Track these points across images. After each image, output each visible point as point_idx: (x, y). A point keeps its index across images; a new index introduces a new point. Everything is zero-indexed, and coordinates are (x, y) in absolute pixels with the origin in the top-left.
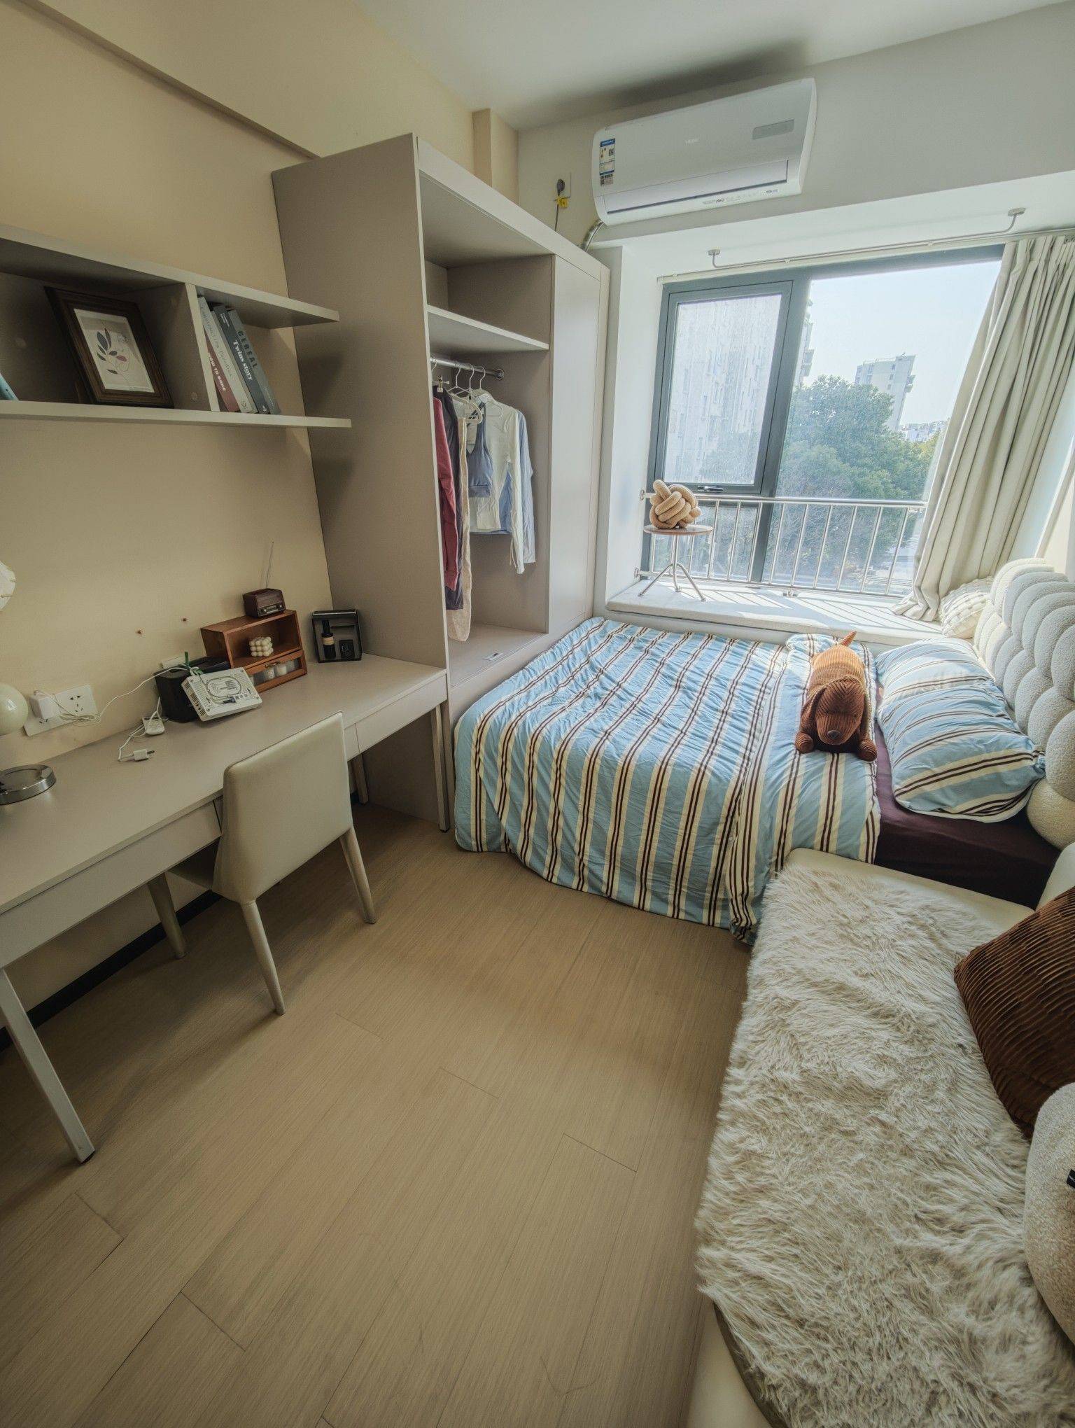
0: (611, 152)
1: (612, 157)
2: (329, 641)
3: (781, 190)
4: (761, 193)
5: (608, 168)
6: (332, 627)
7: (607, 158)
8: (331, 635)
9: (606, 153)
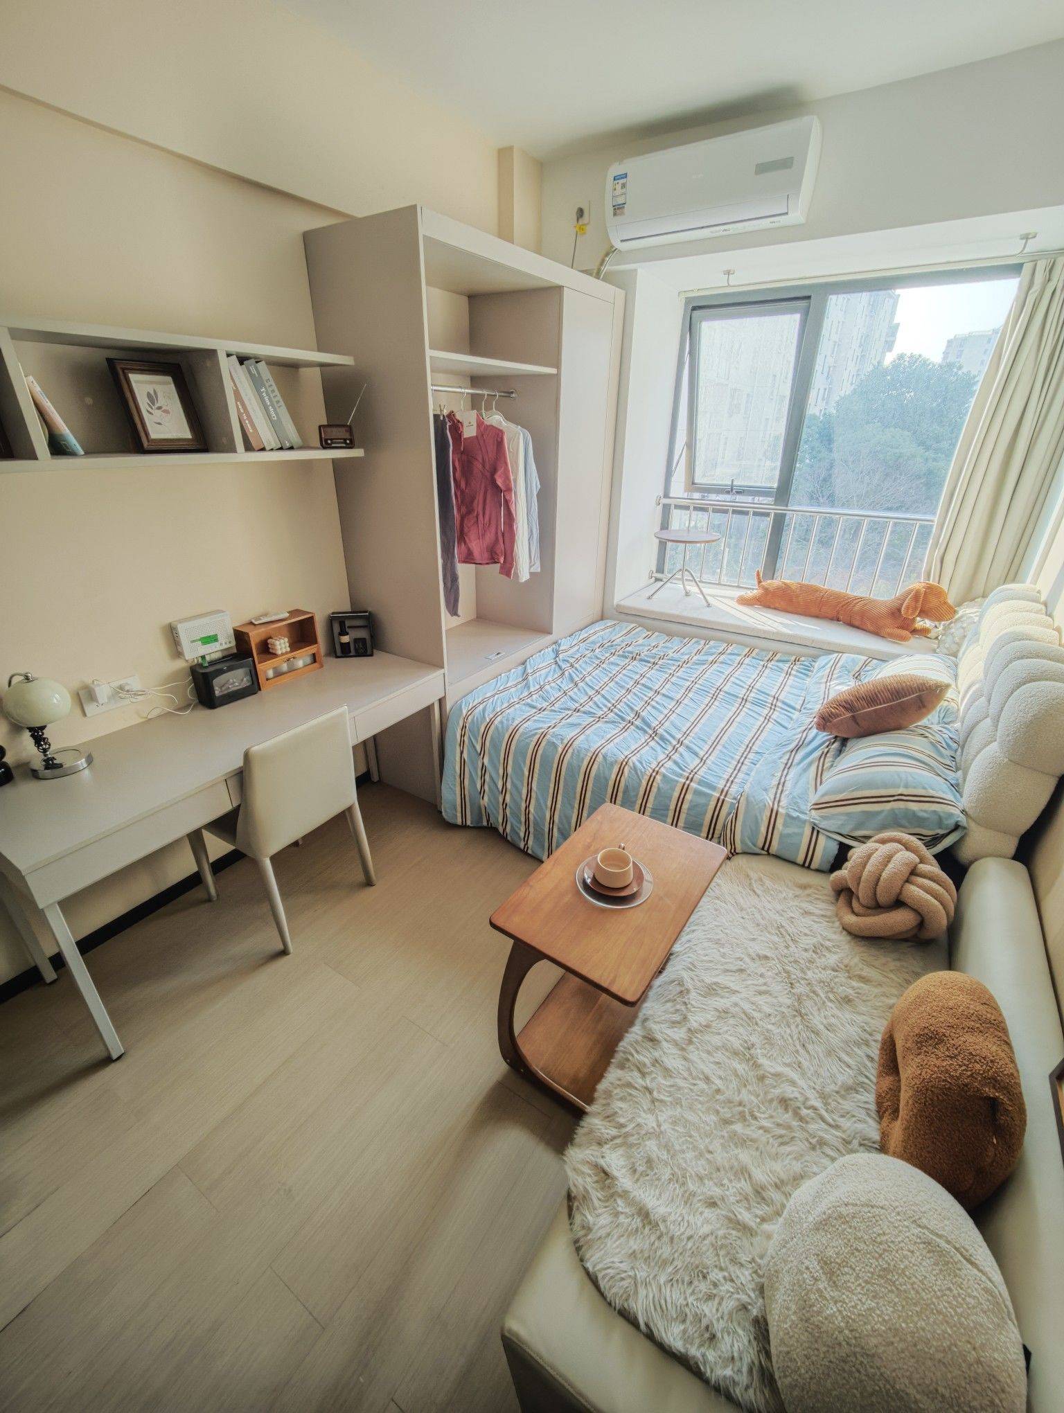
0: (624, 186)
1: (624, 190)
2: (345, 639)
3: (783, 221)
4: (765, 224)
5: (620, 200)
6: (349, 627)
7: (619, 191)
8: (348, 634)
9: (618, 187)
